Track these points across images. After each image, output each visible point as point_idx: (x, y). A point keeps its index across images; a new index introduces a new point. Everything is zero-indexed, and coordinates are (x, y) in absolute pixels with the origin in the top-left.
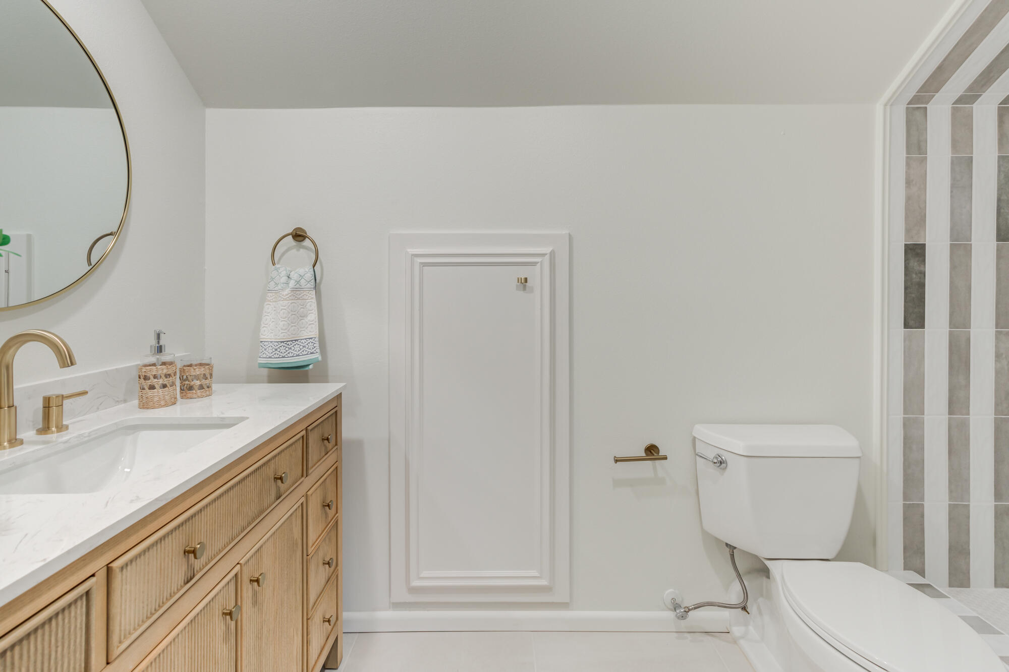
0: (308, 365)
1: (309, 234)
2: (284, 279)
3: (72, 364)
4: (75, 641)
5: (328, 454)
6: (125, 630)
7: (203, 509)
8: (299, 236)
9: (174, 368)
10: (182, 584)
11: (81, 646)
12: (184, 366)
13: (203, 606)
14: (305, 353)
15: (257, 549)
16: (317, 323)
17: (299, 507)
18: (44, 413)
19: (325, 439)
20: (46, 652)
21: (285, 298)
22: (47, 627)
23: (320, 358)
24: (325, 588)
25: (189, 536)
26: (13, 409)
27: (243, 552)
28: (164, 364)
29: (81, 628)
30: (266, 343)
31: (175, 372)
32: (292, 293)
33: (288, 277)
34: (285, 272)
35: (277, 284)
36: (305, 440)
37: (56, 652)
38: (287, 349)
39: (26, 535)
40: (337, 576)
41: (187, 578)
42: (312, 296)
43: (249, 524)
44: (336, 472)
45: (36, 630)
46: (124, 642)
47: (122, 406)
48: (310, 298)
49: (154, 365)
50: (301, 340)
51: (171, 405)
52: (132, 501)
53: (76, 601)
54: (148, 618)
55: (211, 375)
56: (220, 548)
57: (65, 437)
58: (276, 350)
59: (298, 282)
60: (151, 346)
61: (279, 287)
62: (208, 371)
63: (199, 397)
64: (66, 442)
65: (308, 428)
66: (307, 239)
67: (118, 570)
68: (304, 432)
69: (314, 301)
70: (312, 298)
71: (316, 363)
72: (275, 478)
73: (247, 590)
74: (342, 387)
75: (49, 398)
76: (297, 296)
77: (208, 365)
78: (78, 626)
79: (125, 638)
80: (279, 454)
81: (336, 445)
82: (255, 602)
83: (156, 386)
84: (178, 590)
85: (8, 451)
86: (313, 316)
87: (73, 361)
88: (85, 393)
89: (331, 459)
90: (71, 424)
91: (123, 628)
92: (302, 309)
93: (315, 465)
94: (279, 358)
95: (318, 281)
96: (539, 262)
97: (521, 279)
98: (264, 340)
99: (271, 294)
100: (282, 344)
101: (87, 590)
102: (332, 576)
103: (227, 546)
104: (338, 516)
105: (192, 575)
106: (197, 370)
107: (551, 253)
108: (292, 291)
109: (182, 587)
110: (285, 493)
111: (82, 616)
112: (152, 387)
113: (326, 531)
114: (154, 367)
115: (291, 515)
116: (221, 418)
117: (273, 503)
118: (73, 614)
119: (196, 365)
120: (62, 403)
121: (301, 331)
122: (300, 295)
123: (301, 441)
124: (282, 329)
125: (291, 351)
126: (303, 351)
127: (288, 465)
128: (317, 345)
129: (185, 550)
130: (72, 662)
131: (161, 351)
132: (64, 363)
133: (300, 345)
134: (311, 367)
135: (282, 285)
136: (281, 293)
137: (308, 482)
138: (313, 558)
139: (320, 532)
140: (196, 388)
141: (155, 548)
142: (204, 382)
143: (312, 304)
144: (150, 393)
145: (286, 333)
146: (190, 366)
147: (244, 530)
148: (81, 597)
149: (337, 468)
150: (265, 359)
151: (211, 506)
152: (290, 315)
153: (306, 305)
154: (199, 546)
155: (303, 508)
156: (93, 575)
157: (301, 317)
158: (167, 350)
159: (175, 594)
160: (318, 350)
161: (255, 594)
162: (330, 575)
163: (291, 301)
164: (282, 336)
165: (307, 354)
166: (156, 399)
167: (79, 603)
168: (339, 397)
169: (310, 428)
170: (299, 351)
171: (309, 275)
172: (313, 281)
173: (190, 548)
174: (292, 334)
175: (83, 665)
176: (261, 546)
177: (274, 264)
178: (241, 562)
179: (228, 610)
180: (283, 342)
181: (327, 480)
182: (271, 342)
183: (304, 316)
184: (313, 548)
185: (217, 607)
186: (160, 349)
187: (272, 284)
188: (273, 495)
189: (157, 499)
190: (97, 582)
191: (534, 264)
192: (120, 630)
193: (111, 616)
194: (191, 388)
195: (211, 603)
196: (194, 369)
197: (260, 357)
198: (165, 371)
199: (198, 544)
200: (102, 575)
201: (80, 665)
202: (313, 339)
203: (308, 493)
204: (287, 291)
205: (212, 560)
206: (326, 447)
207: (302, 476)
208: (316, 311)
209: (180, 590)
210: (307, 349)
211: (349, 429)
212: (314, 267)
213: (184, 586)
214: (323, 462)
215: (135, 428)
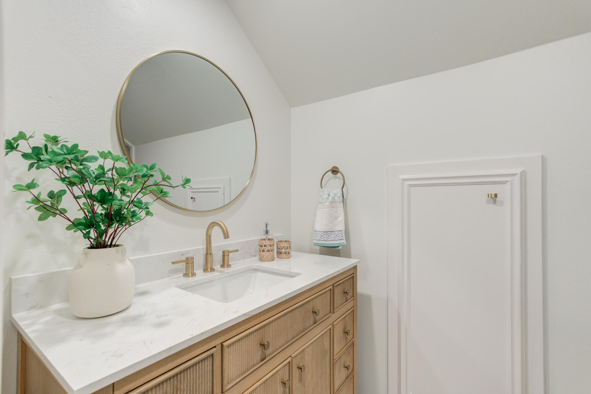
0: (339, 247)
1: (340, 170)
2: (326, 196)
3: (228, 238)
4: (207, 378)
5: (347, 302)
6: (230, 378)
7: (270, 323)
8: (335, 171)
9: (273, 242)
10: (259, 361)
11: (210, 380)
12: (279, 241)
13: (271, 375)
14: (337, 239)
15: (302, 350)
16: (344, 222)
17: (328, 330)
18: (223, 257)
19: (345, 293)
20: (195, 379)
21: (326, 207)
22: (195, 367)
23: (345, 243)
24: (345, 382)
25: (263, 335)
26: (211, 255)
27: (294, 350)
28: (269, 239)
29: (210, 372)
30: (317, 232)
31: (274, 244)
32: (330, 204)
33: (329, 195)
34: (326, 192)
35: (323, 199)
36: (332, 291)
37: (199, 380)
38: (328, 236)
39: (194, 318)
40: (353, 376)
41: (262, 359)
42: (341, 206)
43: (297, 335)
44: (353, 313)
45: (190, 367)
46: (230, 384)
47: (254, 258)
48: (340, 207)
49: (264, 240)
50: (335, 231)
51: (272, 261)
52: (234, 312)
53: (207, 358)
54: (242, 375)
55: (290, 247)
56: (280, 346)
57: (230, 270)
58: (322, 236)
59: (333, 198)
60: (264, 230)
61: (324, 201)
62: (288, 245)
63: (284, 258)
64: (228, 273)
65: (334, 285)
66: (339, 173)
67: (226, 347)
68: (331, 287)
69: (342, 209)
70: (341, 207)
71: (343, 246)
72: (313, 311)
73: (296, 373)
74: (358, 261)
75: (224, 251)
76: (333, 206)
77: (289, 241)
78: (208, 370)
79: (230, 382)
80: (315, 298)
81: (353, 296)
82: (301, 380)
83: (265, 250)
84: (257, 364)
85: (209, 273)
86: (341, 218)
87: (228, 236)
88: (237, 251)
89: (350, 304)
90: (232, 264)
91: (229, 377)
92: (336, 214)
93: (338, 307)
94: (323, 241)
95: (345, 197)
96: (509, 181)
97: (492, 194)
98: (316, 230)
99: (320, 205)
100: (325, 233)
101: (212, 353)
102: (350, 376)
103: (284, 345)
104: (354, 340)
105: (265, 357)
106: (283, 244)
107: (521, 173)
108: (330, 203)
109: (259, 362)
110: (319, 321)
111: (210, 366)
112: (263, 251)
113: (346, 347)
114: (264, 241)
115: (323, 334)
116: (290, 272)
117: (312, 326)
118: (206, 364)
119: (284, 241)
120: (229, 254)
121: (335, 226)
122: (334, 205)
123: (329, 292)
124: (325, 225)
125: (330, 238)
126: (336, 238)
127: (322, 305)
128: (344, 235)
129: (260, 343)
130: (206, 388)
131: (268, 233)
132: (225, 237)
133: (335, 235)
134: (340, 248)
135: (325, 200)
136: (324, 204)
137: (334, 317)
138: (337, 362)
139: (342, 348)
140: (283, 253)
141: (245, 339)
142: (287, 250)
143: (341, 210)
144: (263, 254)
145: (327, 227)
146: (281, 241)
147: (294, 338)
148: (210, 356)
149: (353, 310)
150: (316, 241)
151: (275, 322)
152: (329, 217)
153: (338, 212)
154: (266, 343)
155: (331, 332)
156: (215, 347)
157: (335, 218)
158: (270, 232)
159: (256, 365)
160: (344, 238)
161: (300, 376)
162: (349, 374)
163: (329, 209)
164: (325, 229)
165: (338, 240)
166: (265, 257)
167: (209, 359)
168: (355, 268)
169: (335, 285)
170: (334, 238)
171: (340, 194)
172: (342, 197)
173: (263, 343)
174: (330, 228)
175: (211, 390)
176: (304, 349)
177: (322, 188)
178: (292, 356)
179: (284, 381)
180: (326, 232)
181: (347, 317)
182: (320, 231)
183: (336, 218)
184: (337, 356)
185: (278, 377)
186: (267, 232)
187: (321, 199)
188: (312, 322)
189: (244, 314)
190: (216, 350)
191: (505, 182)
192: (228, 377)
193: (223, 370)
194: (281, 253)
195: (275, 375)
196: (282, 244)
197: (315, 240)
198: (269, 243)
199: (266, 342)
200: (219, 347)
201: (210, 390)
202: (342, 231)
203: (334, 323)
204: (328, 203)
205: (276, 352)
206: (346, 298)
207: (330, 313)
208: (343, 215)
209: (258, 364)
210: (338, 237)
211: (362, 287)
212: (342, 189)
213: (260, 362)
214: (344, 306)
215: (256, 270)
